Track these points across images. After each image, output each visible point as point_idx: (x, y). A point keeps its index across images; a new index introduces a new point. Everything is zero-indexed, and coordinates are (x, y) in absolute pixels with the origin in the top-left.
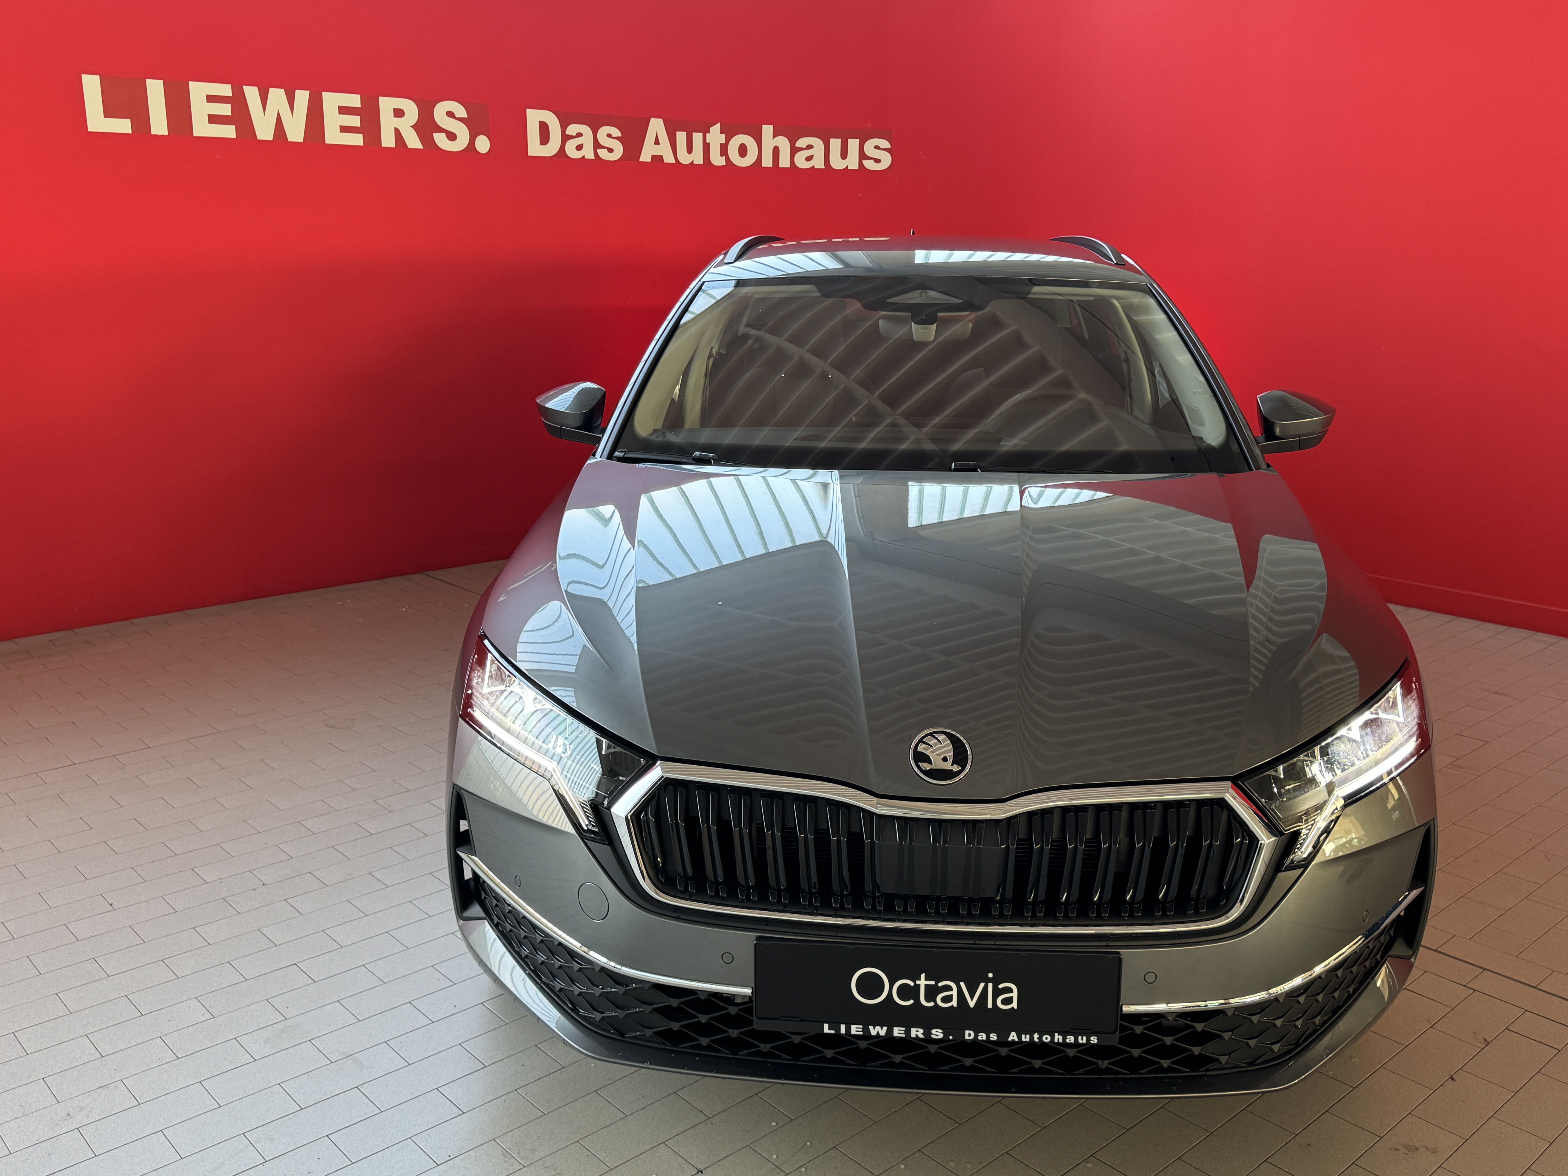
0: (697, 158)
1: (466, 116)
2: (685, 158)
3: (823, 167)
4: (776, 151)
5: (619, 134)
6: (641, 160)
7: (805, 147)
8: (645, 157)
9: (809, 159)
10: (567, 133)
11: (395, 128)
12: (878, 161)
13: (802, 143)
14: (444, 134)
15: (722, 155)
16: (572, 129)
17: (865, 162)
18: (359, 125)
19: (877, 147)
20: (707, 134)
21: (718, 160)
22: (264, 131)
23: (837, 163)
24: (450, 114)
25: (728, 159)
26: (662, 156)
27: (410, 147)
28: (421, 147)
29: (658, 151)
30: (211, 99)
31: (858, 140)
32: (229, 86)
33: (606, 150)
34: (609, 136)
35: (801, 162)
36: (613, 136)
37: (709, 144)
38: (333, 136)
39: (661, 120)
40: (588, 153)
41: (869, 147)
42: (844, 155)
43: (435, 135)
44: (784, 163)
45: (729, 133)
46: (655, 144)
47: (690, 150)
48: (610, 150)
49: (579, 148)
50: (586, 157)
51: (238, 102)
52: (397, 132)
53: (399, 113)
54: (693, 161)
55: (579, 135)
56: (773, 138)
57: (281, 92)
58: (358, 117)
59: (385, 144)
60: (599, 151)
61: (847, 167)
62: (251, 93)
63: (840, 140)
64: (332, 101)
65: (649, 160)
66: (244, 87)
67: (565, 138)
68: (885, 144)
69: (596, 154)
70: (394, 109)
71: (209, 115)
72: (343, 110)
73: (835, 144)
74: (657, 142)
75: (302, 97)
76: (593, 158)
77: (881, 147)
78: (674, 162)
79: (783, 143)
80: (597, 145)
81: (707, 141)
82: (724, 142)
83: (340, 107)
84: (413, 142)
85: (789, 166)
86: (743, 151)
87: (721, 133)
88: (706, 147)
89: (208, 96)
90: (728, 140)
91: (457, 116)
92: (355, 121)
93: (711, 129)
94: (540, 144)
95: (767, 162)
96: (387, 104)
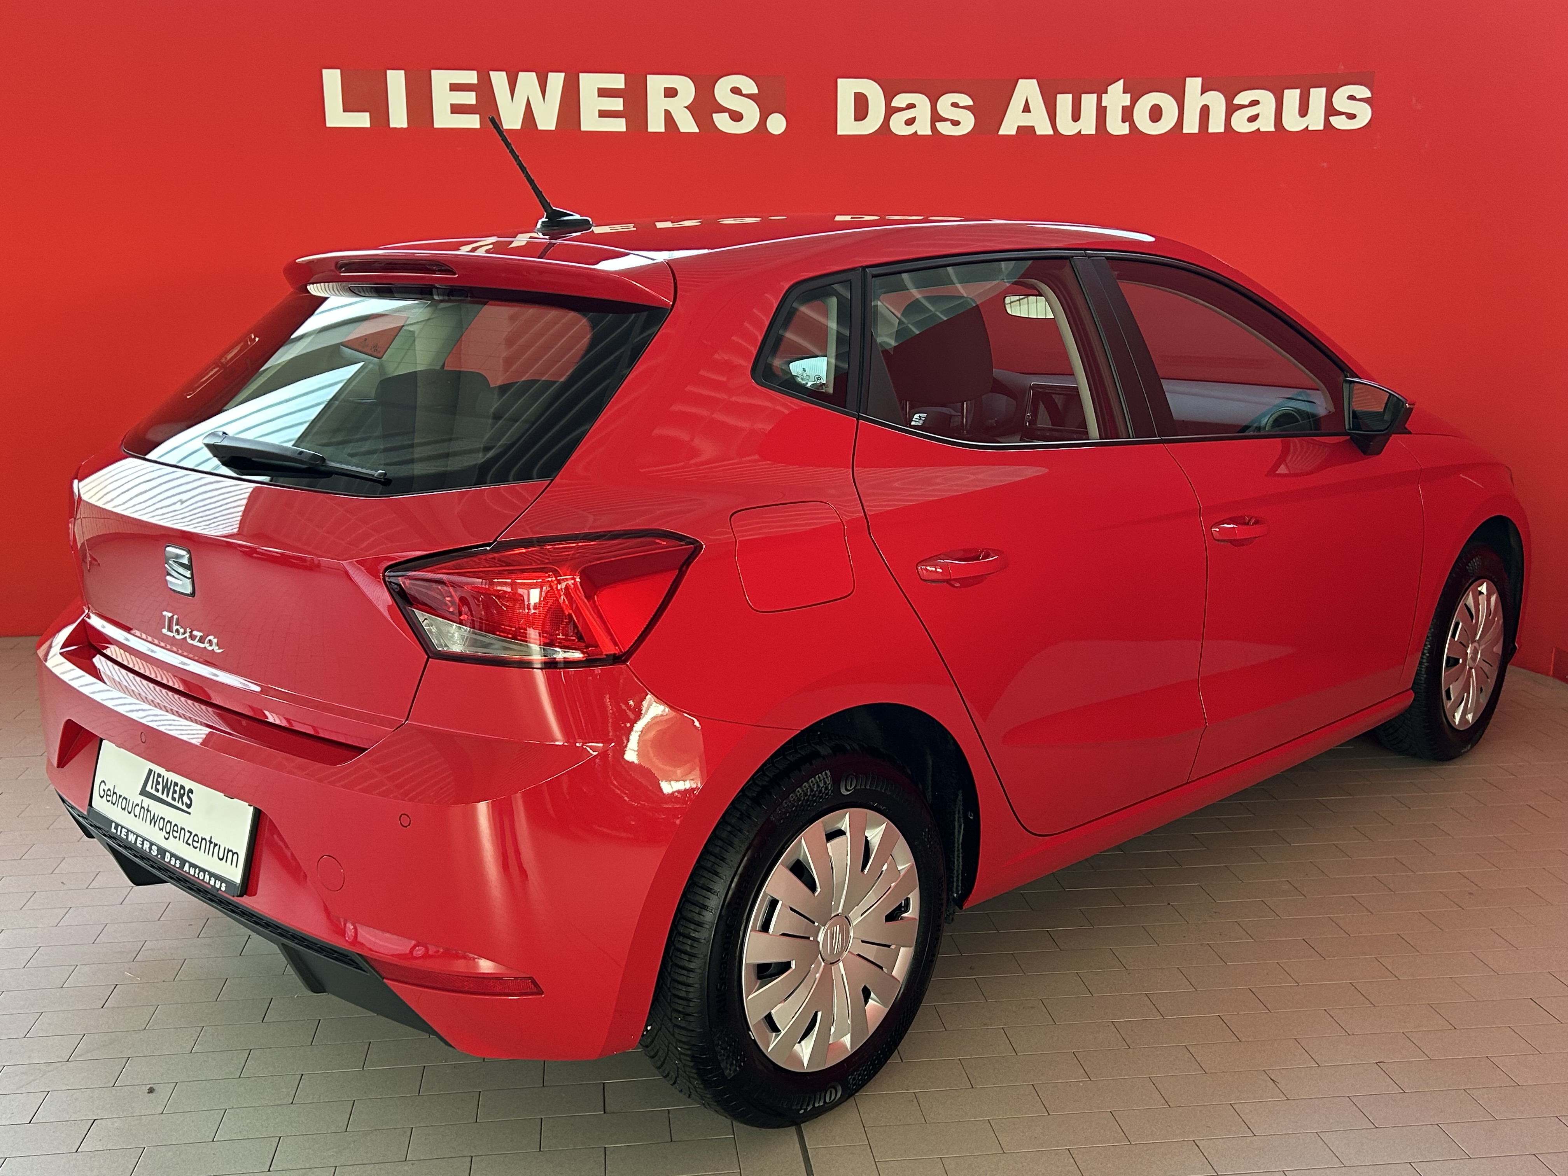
0: (1088, 126)
1: (755, 90)
2: (1067, 127)
3: (1273, 129)
4: (1205, 111)
5: (969, 102)
6: (1001, 133)
7: (1247, 103)
8: (1008, 128)
9: (1253, 119)
10: (893, 105)
11: (665, 110)
12: (1352, 116)
13: (1242, 98)
14: (727, 114)
15: (1124, 121)
16: (900, 100)
17: (1331, 119)
18: (621, 108)
19: (1352, 98)
20: (1104, 95)
21: (1117, 127)
22: (511, 120)
23: (1293, 123)
24: (736, 91)
25: (1133, 126)
26: (1034, 126)
27: (682, 130)
28: (697, 130)
29: (1026, 120)
30: (455, 88)
31: (1323, 91)
32: (475, 72)
33: (949, 123)
34: (955, 105)
35: (1241, 124)
36: (961, 105)
37: (1106, 107)
38: (590, 122)
39: (1035, 81)
40: (923, 128)
41: (1340, 99)
42: (1304, 111)
43: (714, 115)
44: (1216, 126)
45: (1136, 92)
46: (1023, 111)
47: (1076, 117)
48: (956, 123)
49: (910, 122)
50: (919, 133)
51: (484, 90)
52: (668, 115)
53: (671, 93)
54: (1080, 131)
55: (911, 106)
56: (1202, 94)
57: (533, 75)
58: (621, 100)
59: (651, 129)
60: (937, 124)
61: (1307, 127)
62: (499, 79)
63: (1298, 91)
64: (589, 83)
65: (1014, 132)
66: (491, 73)
67: (890, 111)
68: (1363, 92)
69: (933, 127)
70: (665, 88)
71: (452, 105)
72: (604, 93)
73: (1292, 97)
74: (1027, 109)
75: (556, 80)
76: (930, 133)
77: (1357, 97)
78: (1051, 132)
79: (1216, 101)
80: (936, 117)
81: (1103, 104)
82: (1128, 103)
83: (599, 89)
84: (687, 124)
85: (1222, 130)
86: (1156, 114)
87: (1124, 92)
88: (1101, 112)
89: (450, 84)
90: (1134, 101)
91: (744, 92)
92: (617, 104)
93: (1109, 88)
94: (855, 120)
95: (1191, 126)
96: (656, 84)
